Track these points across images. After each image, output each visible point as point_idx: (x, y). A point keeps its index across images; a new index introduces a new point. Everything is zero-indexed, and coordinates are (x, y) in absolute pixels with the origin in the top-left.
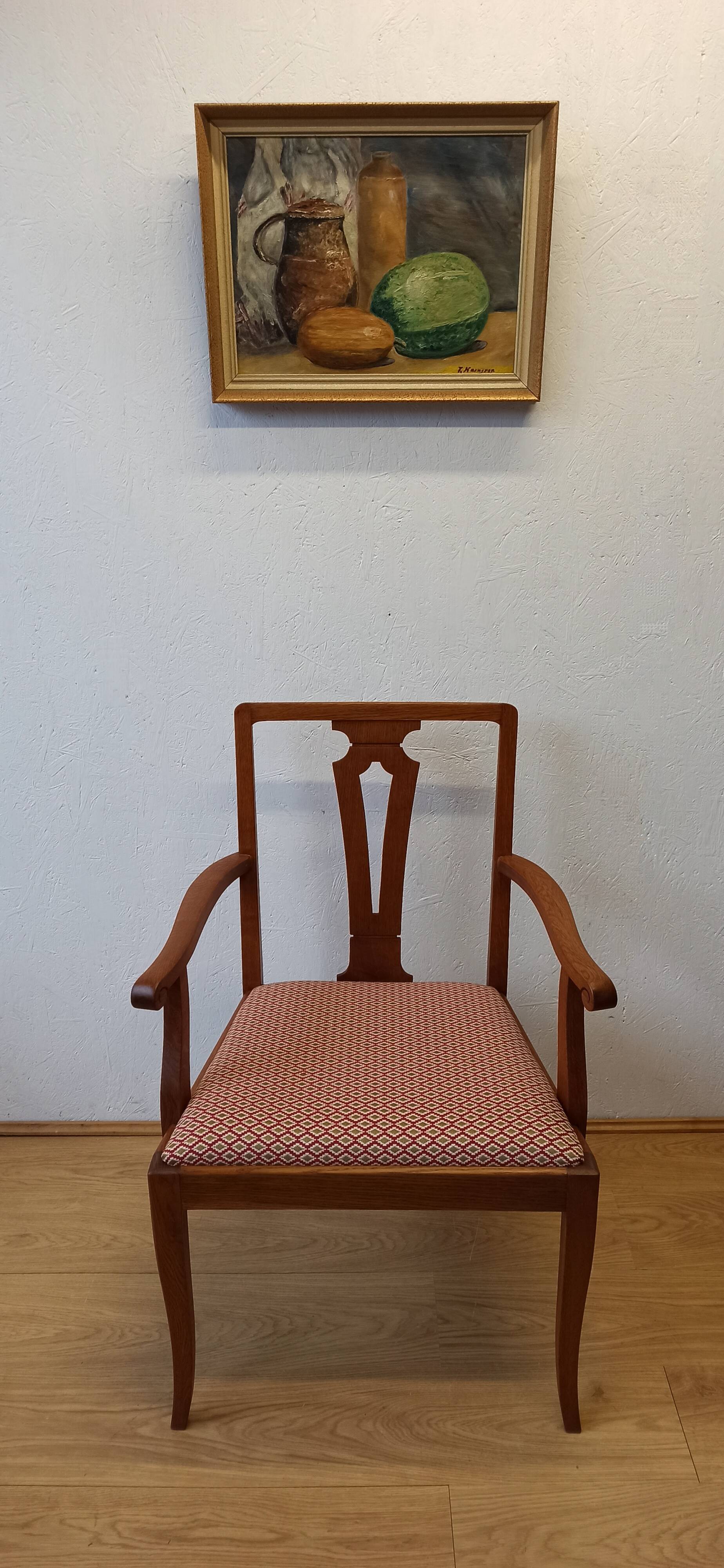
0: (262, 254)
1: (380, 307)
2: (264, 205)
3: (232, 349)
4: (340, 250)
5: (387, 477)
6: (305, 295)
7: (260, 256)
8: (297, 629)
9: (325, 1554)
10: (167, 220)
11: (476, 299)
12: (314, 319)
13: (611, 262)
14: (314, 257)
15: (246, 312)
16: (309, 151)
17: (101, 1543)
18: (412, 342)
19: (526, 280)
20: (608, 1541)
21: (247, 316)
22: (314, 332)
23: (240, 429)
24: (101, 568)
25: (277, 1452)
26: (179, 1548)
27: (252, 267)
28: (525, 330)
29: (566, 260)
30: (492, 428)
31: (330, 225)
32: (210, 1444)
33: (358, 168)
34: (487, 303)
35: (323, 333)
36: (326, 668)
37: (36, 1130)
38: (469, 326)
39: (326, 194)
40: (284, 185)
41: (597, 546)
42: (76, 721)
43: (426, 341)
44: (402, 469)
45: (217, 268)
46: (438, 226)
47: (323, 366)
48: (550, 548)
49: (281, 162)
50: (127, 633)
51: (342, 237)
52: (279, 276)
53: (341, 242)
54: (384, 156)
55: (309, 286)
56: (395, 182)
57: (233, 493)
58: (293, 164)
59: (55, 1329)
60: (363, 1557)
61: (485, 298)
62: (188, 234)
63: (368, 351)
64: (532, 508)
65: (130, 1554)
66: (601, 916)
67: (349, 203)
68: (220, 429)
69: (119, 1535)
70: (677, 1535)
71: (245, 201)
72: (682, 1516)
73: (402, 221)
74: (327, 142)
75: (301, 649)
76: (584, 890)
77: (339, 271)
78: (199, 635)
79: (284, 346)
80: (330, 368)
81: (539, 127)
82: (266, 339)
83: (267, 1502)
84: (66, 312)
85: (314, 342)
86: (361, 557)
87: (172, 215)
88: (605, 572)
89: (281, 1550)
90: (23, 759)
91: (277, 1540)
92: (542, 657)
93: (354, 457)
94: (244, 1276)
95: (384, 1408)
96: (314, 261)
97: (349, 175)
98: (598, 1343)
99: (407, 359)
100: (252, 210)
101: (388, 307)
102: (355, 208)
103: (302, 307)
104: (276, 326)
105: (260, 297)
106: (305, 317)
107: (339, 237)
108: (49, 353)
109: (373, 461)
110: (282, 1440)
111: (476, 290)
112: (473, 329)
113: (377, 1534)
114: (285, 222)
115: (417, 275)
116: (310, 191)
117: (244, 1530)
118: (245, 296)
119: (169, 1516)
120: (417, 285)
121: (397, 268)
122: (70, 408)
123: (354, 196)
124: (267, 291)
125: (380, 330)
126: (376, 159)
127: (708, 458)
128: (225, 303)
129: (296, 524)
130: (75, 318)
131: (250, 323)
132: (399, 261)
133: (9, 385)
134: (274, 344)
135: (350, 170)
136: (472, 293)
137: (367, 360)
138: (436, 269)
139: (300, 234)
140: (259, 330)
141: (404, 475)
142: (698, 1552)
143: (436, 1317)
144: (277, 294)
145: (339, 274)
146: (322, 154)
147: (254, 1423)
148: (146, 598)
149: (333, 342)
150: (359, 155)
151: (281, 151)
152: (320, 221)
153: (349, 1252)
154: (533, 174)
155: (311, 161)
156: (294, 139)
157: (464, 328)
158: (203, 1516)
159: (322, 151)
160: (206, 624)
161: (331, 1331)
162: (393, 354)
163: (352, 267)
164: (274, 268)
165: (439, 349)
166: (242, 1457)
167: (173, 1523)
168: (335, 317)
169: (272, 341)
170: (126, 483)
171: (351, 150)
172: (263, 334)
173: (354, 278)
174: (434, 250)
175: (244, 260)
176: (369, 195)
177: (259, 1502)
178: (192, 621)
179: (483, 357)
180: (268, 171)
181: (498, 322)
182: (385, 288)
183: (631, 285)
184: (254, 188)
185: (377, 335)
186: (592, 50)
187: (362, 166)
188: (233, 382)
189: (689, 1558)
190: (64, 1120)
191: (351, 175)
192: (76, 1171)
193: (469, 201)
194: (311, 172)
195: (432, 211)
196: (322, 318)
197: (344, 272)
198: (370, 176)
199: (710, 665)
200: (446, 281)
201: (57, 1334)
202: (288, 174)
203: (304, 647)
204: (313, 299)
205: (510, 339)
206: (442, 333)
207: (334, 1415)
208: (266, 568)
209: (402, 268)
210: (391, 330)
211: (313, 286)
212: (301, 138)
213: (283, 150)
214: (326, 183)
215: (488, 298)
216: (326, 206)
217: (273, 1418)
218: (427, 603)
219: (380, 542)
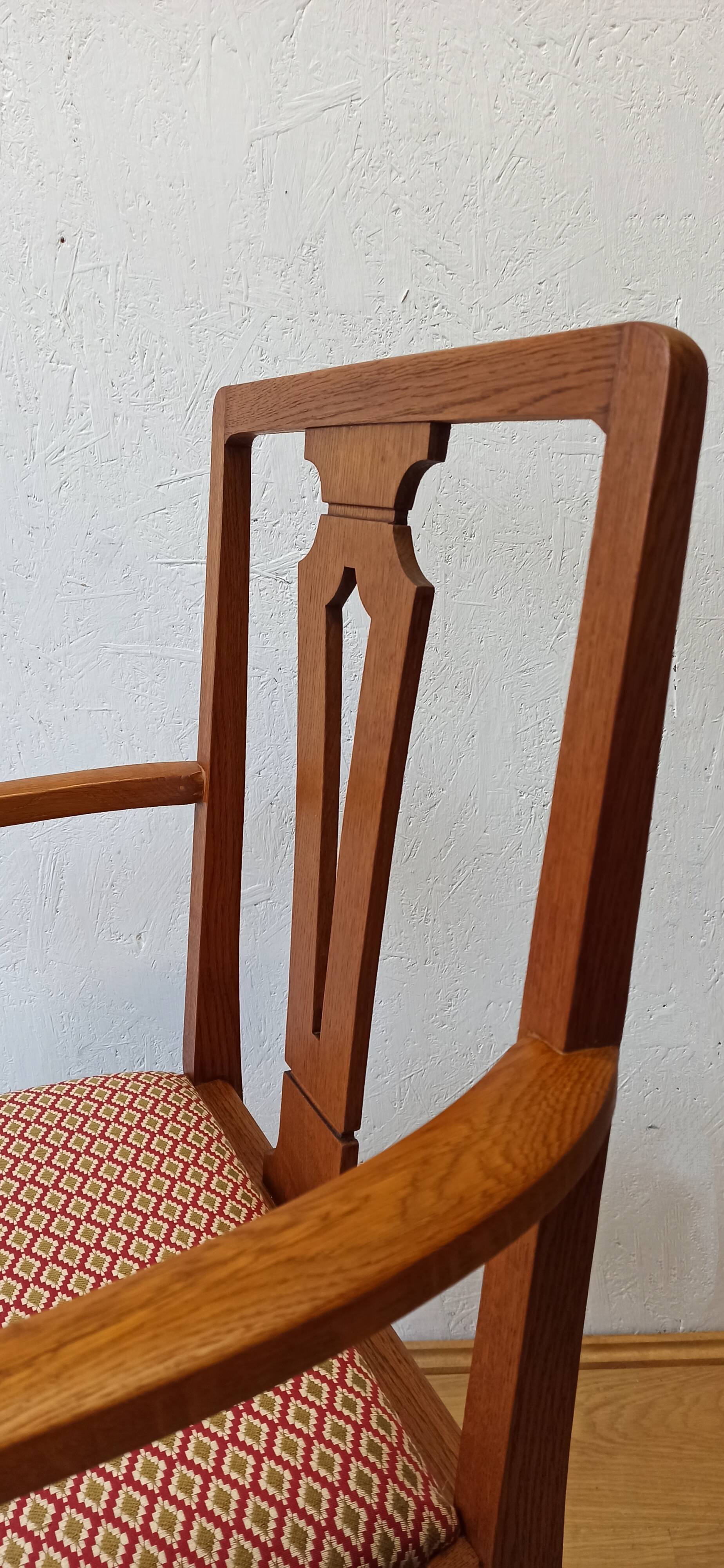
218: (143, 203)
219: (12, 55)
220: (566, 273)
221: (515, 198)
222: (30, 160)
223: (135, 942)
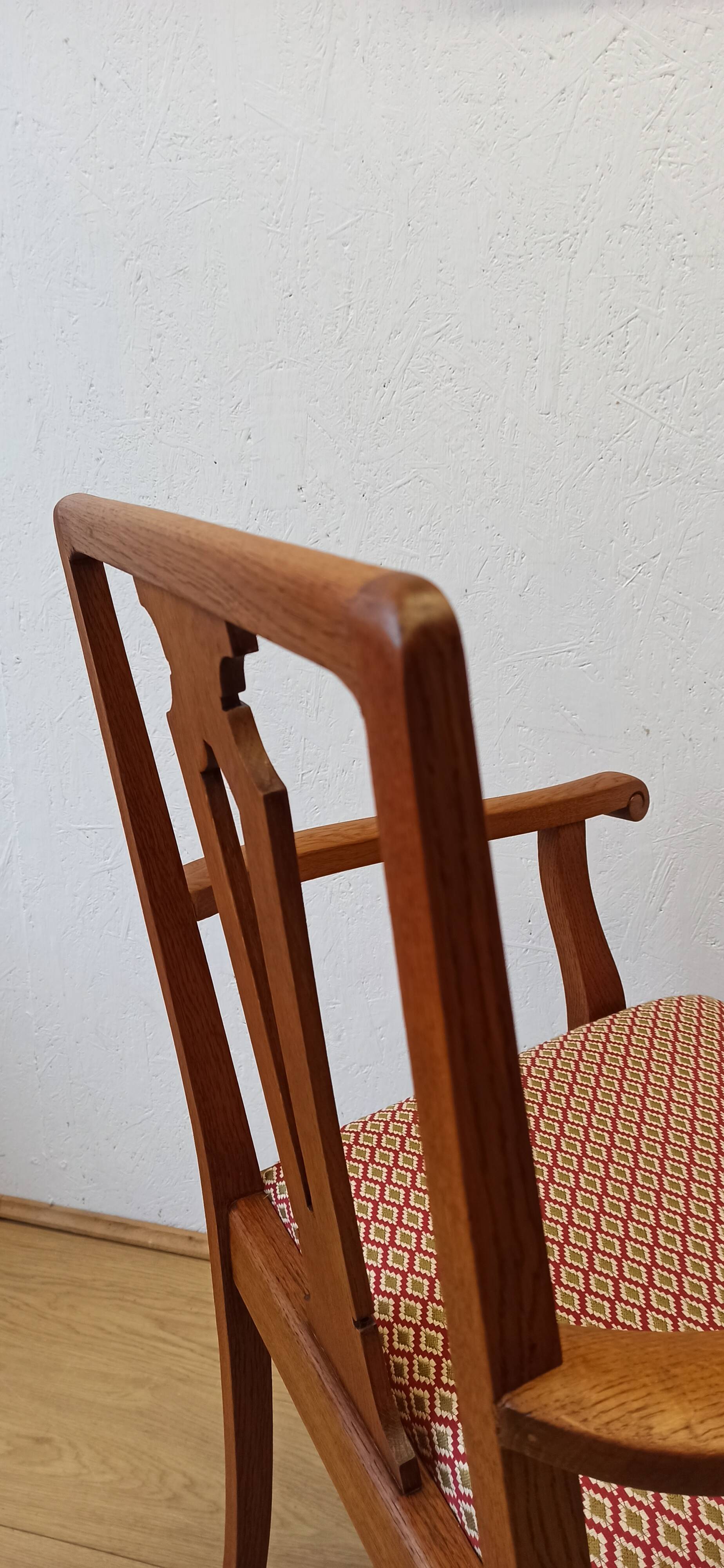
8: (631, 349)
24: (269, 231)
36: (681, 434)
50: (308, 363)
57: (525, 56)
78: (438, 366)
129: (649, 117)
148: (347, 290)
160: (452, 342)
170: (322, 51)
178: (428, 336)
208: (578, 219)
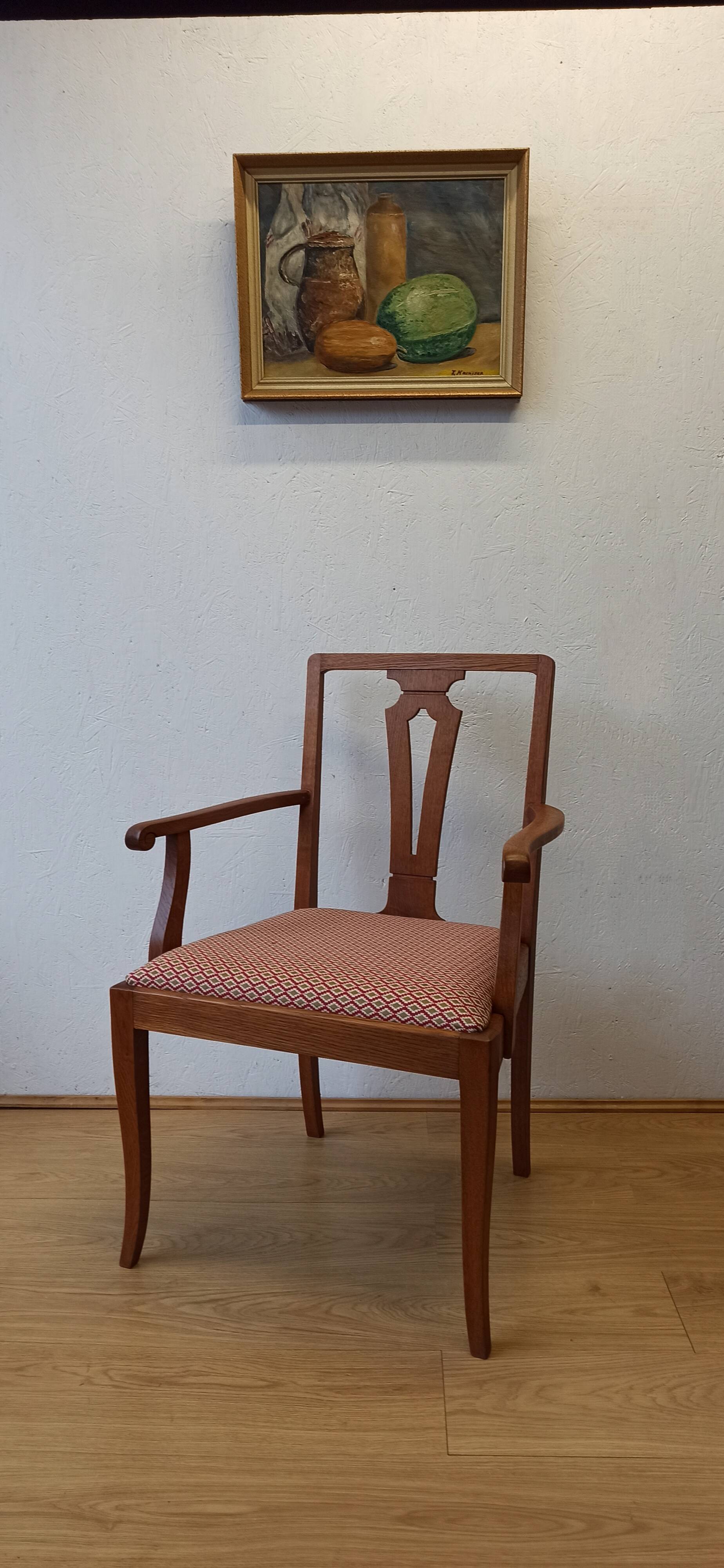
0: (286, 277)
1: (385, 320)
2: (288, 237)
3: (259, 355)
4: (351, 273)
5: (392, 466)
6: (321, 310)
7: (284, 279)
8: (312, 602)
9: (314, 1397)
10: (208, 255)
11: (466, 312)
12: (329, 331)
13: (580, 285)
14: (329, 279)
15: (272, 325)
16: (326, 194)
17: (92, 1384)
18: (412, 350)
19: (507, 295)
20: (601, 1392)
21: (272, 328)
22: (330, 342)
23: (265, 426)
25: (271, 1325)
26: (169, 1389)
27: (277, 288)
28: (508, 338)
29: (541, 283)
30: (482, 423)
31: (343, 253)
32: (205, 1319)
33: (366, 205)
34: (475, 316)
35: (336, 342)
37: (52, 1103)
38: (460, 335)
39: (339, 227)
40: (304, 221)
41: (578, 527)
42: (112, 689)
43: (424, 348)
44: (405, 459)
45: (248, 287)
46: (433, 253)
47: (336, 371)
48: (537, 529)
49: (302, 203)
50: (161, 607)
51: (352, 262)
52: (300, 294)
53: (352, 267)
54: (386, 197)
55: (324, 302)
56: (397, 218)
57: (257, 480)
58: (312, 204)
59: (58, 1236)
60: (352, 1400)
61: (473, 312)
62: (225, 266)
63: (374, 357)
64: (521, 493)
65: (120, 1392)
66: (597, 883)
67: (358, 234)
68: (247, 426)
69: (111, 1378)
70: (670, 1390)
71: (272, 234)
72: (677, 1376)
73: (402, 249)
74: (340, 186)
75: (316, 620)
76: (579, 856)
77: (350, 290)
78: (224, 609)
79: (303, 353)
80: (342, 372)
81: (514, 172)
82: (288, 347)
83: (259, 1360)
84: (121, 329)
85: (329, 350)
86: (369, 537)
87: (212, 251)
88: (587, 550)
89: (271, 1393)
90: (62, 724)
91: (268, 1386)
92: (532, 629)
93: (363, 449)
94: (247, 1204)
95: (379, 1296)
96: (329, 282)
97: (360, 211)
98: (598, 1255)
99: (408, 364)
100: (278, 241)
101: (391, 320)
102: (364, 238)
103: (319, 321)
104: (297, 337)
105: (284, 313)
106: (321, 328)
107: (350, 262)
108: (106, 364)
109: (379, 452)
110: (277, 1317)
111: (466, 305)
112: (464, 338)
113: (368, 1384)
114: (305, 252)
115: (415, 292)
116: (326, 226)
117: (234, 1378)
118: (271, 312)
119: (162, 1368)
120: (416, 301)
121: (399, 287)
122: (121, 409)
123: (363, 229)
124: (289, 307)
125: (385, 339)
126: (381, 200)
127: (673, 449)
128: (254, 317)
130: (128, 335)
131: (275, 335)
132: (401, 281)
133: (71, 390)
134: (295, 351)
135: (360, 208)
136: (461, 308)
137: (374, 365)
138: (431, 288)
139: (317, 260)
140: (282, 340)
141: (406, 465)
142: (691, 1401)
143: (435, 1234)
144: (298, 310)
145: (350, 293)
146: (336, 195)
147: (250, 1305)
149: (344, 350)
150: (367, 196)
151: (302, 194)
152: (334, 249)
153: (351, 1189)
154: (510, 209)
155: (327, 202)
156: (314, 185)
157: (456, 337)
158: (196, 1368)
159: (336, 193)
160: (230, 598)
161: (330, 1243)
162: (396, 360)
163: (361, 287)
164: (296, 289)
165: (435, 355)
166: (235, 1328)
167: (165, 1372)
168: (346, 328)
169: (293, 349)
171: (360, 192)
172: (286, 343)
173: (363, 296)
174: (429, 272)
175: (271, 282)
176: (375, 228)
177: (251, 1359)
178: (219, 595)
179: (473, 361)
180: (292, 210)
181: (484, 332)
182: (389, 304)
183: (599, 303)
184: (280, 224)
185: (382, 343)
186: (557, 120)
187: (369, 205)
188: (259, 383)
189: (682, 1405)
190: (79, 1094)
191: (360, 212)
192: (88, 1132)
193: (458, 233)
194: (327, 210)
195: (427, 240)
196: (335, 329)
197: (354, 291)
198: (375, 212)
199: (686, 636)
200: (441, 297)
201: (60, 1240)
202: (308, 212)
203: (318, 618)
204: (328, 313)
205: (496, 346)
206: (437, 341)
207: (330, 1300)
208: (284, 547)
209: (403, 287)
210: (394, 340)
211: (328, 303)
212: (319, 182)
213: (304, 193)
214: (339, 219)
215: (476, 312)
216: (339, 237)
217: (270, 1302)
218: (428, 578)
219: (386, 524)
220: (589, 616)
221: (571, 588)
222: (386, 560)
223: (381, 882)
